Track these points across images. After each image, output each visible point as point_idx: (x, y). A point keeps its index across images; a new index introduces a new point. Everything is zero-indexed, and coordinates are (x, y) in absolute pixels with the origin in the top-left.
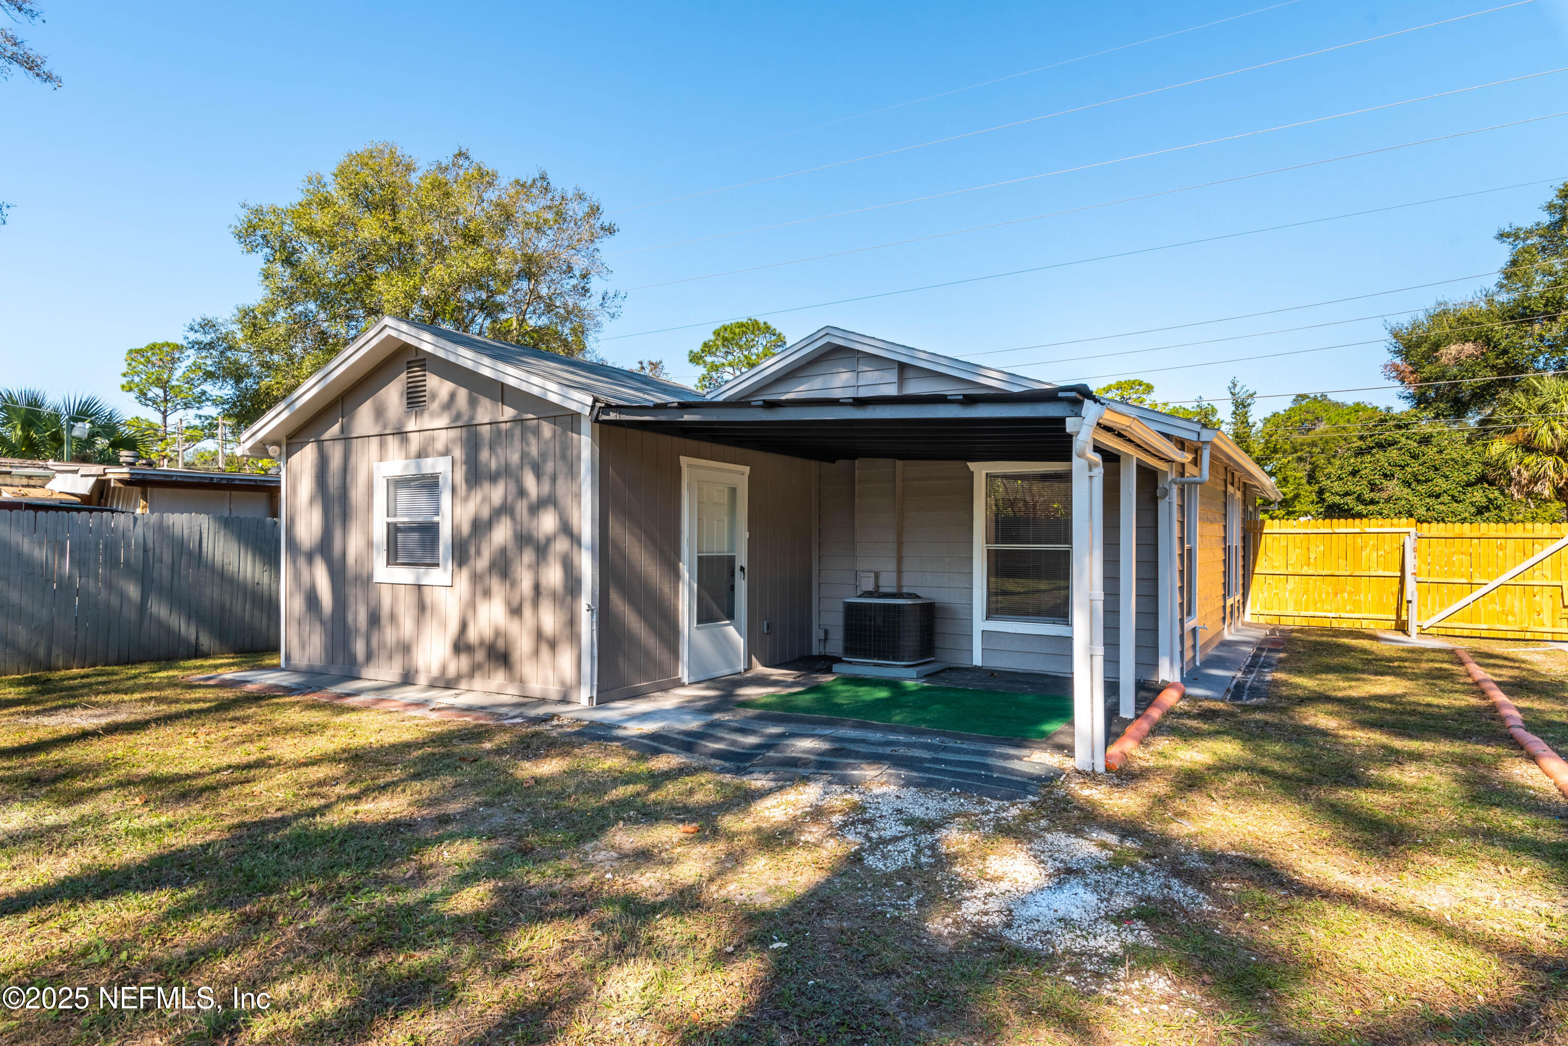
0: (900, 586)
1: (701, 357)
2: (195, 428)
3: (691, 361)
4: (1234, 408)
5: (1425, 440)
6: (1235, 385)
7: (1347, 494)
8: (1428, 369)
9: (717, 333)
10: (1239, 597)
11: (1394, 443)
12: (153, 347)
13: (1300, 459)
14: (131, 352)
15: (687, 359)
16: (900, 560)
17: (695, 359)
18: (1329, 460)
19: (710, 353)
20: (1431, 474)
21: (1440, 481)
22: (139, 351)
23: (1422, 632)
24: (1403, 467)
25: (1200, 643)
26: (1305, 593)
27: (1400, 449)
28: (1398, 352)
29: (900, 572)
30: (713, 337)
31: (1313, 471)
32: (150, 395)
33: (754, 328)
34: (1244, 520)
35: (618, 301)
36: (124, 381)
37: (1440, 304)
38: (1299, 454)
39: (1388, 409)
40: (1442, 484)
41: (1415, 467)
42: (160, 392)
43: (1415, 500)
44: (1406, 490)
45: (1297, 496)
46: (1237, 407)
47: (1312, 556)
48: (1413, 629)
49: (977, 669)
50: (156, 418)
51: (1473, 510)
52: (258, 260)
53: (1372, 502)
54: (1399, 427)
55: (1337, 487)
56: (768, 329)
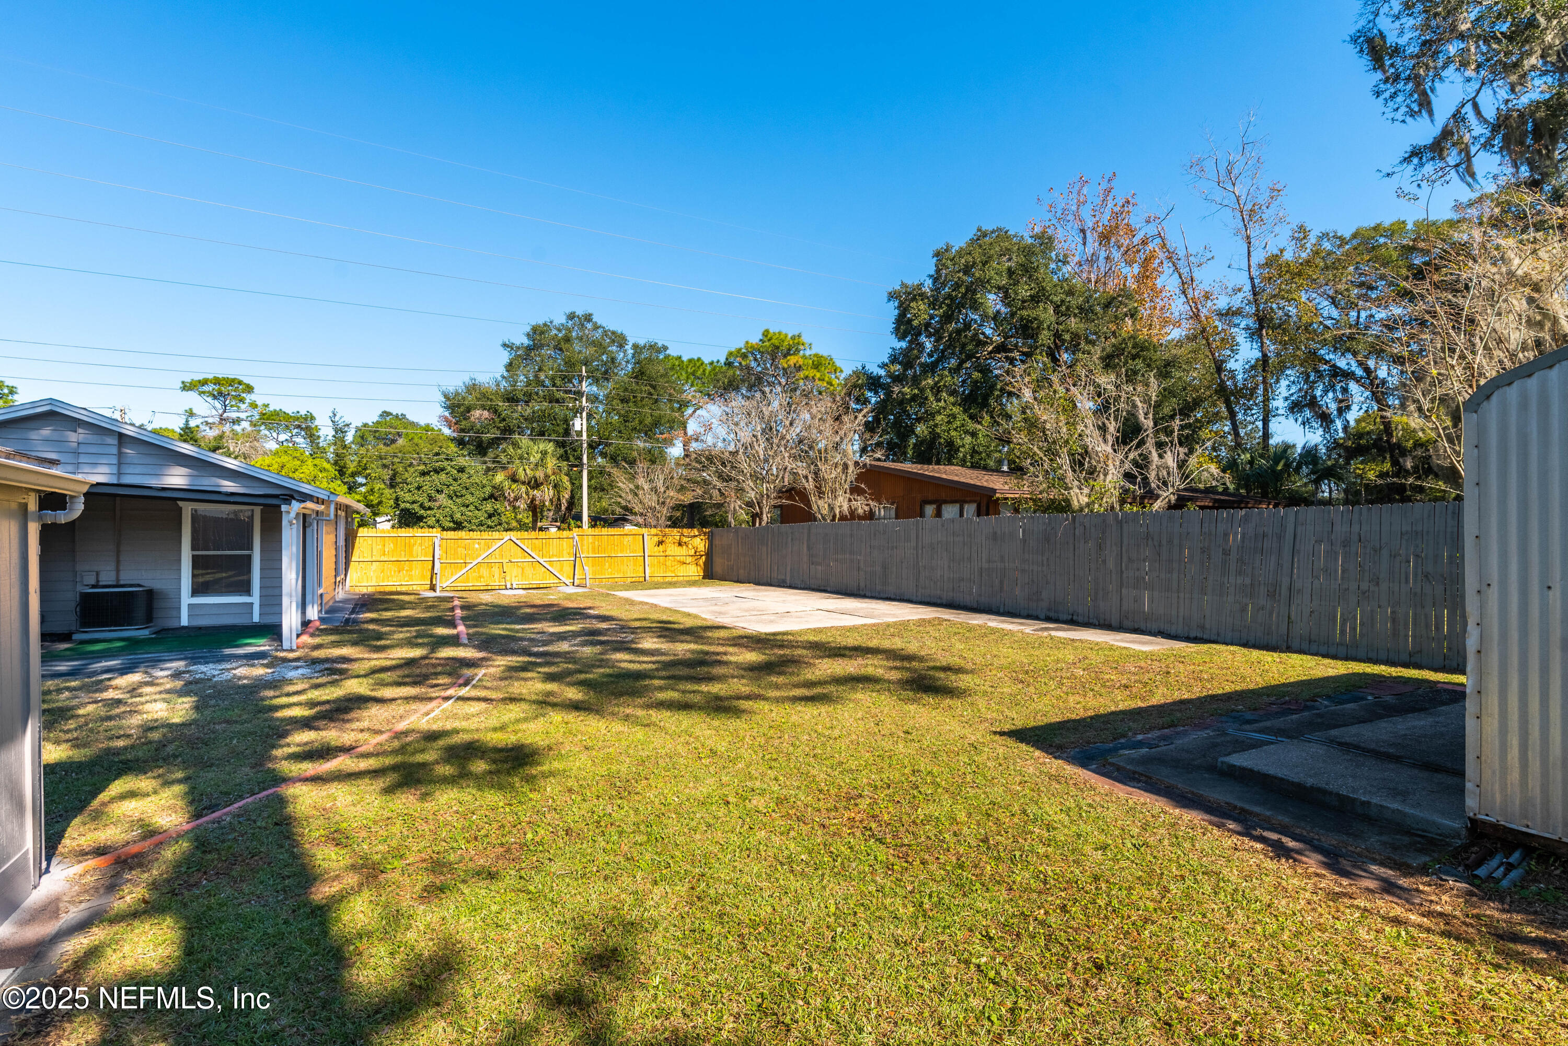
0: (118, 580)
4: (334, 433)
5: (461, 470)
6: (335, 415)
7: (414, 502)
8: (464, 423)
10: (343, 576)
11: (443, 469)
13: (384, 466)
16: (118, 562)
18: (405, 468)
20: (464, 492)
21: (469, 496)
23: (443, 590)
24: (448, 486)
25: (324, 602)
26: (382, 572)
27: (447, 474)
28: (447, 408)
29: (118, 571)
31: (394, 475)
34: (346, 528)
37: (471, 380)
38: (384, 461)
40: (471, 499)
41: (455, 487)
43: (455, 508)
44: (450, 502)
45: (380, 503)
46: (336, 432)
47: (387, 550)
48: (438, 589)
49: (184, 627)
51: (486, 515)
53: (430, 508)
54: (447, 459)
55: (408, 497)
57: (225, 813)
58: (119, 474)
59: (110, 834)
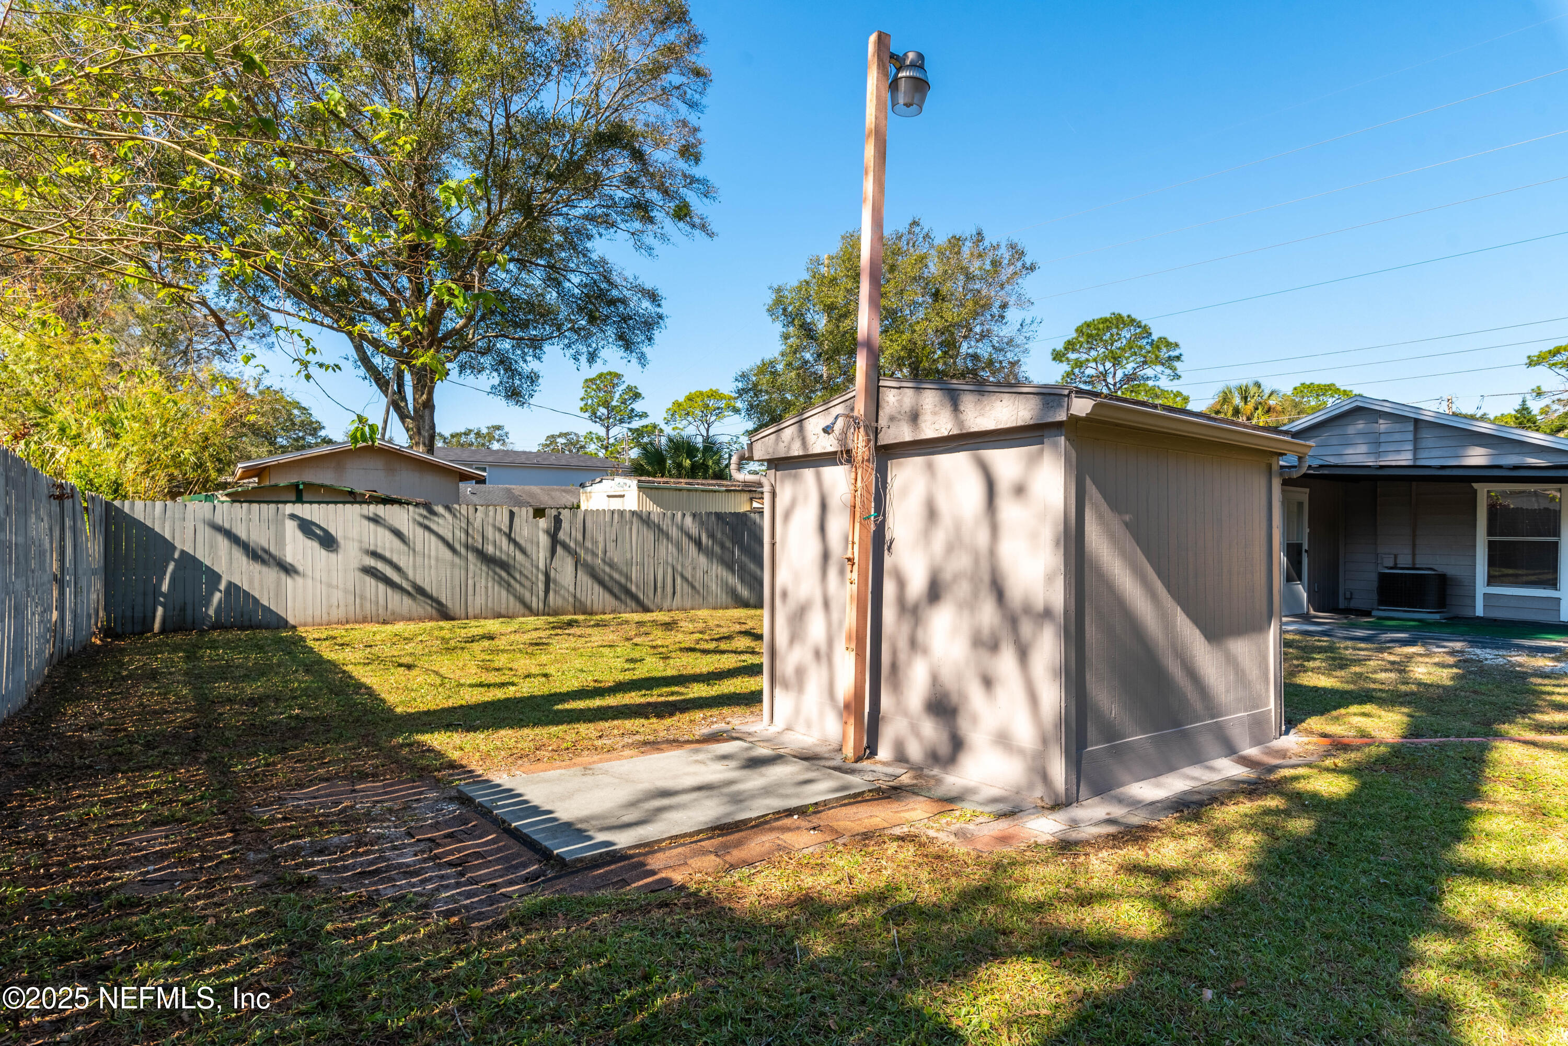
0: (1414, 562)
1: (1064, 355)
3: (1054, 359)
9: (1079, 331)
14: (586, 381)
15: (1051, 357)
16: (1414, 546)
17: (1058, 356)
19: (1074, 350)
22: (592, 380)
29: (1414, 555)
30: (1075, 335)
32: (599, 414)
33: (1118, 321)
35: (1033, 327)
36: (582, 404)
42: (605, 411)
49: (1479, 618)
56: (1132, 322)
57: (1424, 742)
58: (1415, 459)
59: (1335, 729)
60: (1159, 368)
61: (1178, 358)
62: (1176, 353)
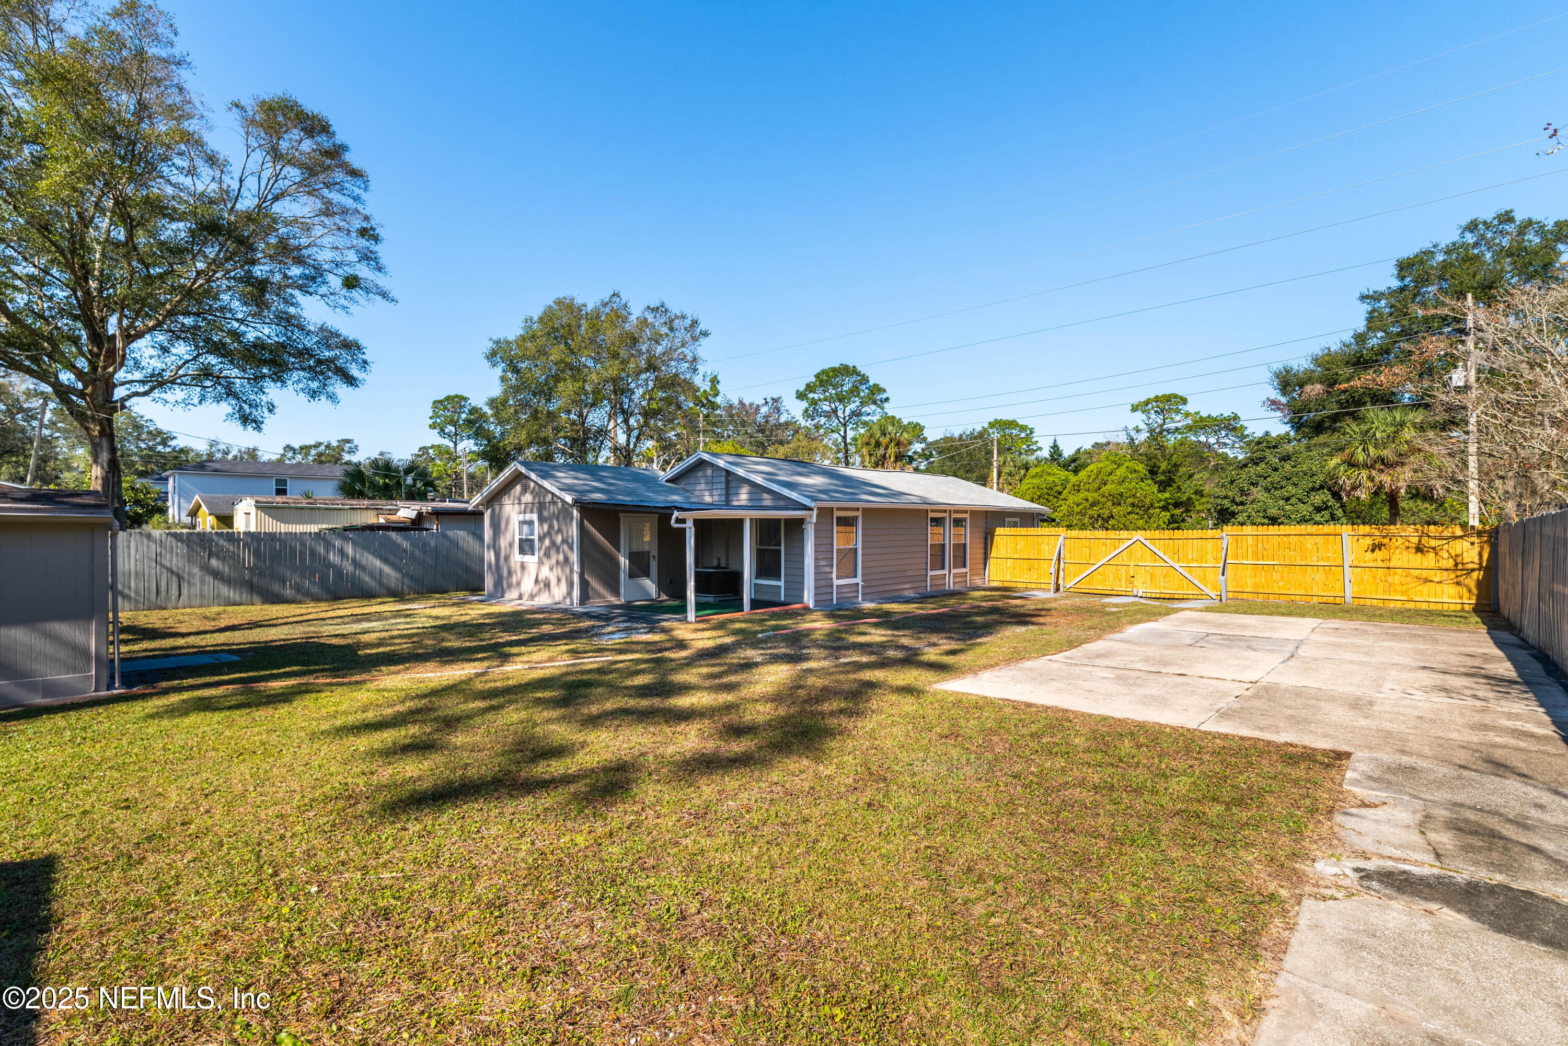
0: (727, 564)
1: (805, 395)
2: (474, 452)
3: (797, 397)
9: (817, 376)
12: (448, 398)
14: (435, 402)
15: (795, 396)
17: (801, 396)
19: (812, 391)
20: (1286, 483)
21: (1290, 488)
22: (440, 402)
24: (1265, 478)
27: (1267, 464)
29: (727, 558)
30: (814, 379)
32: (447, 430)
33: (846, 371)
36: (431, 422)
39: (1267, 434)
40: (1293, 490)
41: (1274, 477)
42: (452, 429)
43: (1271, 502)
44: (1266, 495)
50: (451, 445)
52: (498, 371)
53: (1242, 503)
56: (854, 371)
58: (727, 494)
60: (873, 407)
61: (887, 399)
62: (884, 396)
